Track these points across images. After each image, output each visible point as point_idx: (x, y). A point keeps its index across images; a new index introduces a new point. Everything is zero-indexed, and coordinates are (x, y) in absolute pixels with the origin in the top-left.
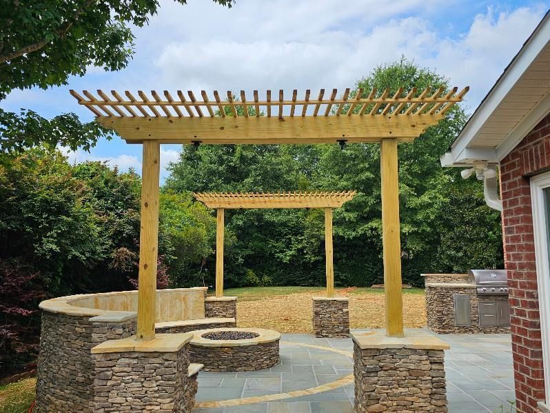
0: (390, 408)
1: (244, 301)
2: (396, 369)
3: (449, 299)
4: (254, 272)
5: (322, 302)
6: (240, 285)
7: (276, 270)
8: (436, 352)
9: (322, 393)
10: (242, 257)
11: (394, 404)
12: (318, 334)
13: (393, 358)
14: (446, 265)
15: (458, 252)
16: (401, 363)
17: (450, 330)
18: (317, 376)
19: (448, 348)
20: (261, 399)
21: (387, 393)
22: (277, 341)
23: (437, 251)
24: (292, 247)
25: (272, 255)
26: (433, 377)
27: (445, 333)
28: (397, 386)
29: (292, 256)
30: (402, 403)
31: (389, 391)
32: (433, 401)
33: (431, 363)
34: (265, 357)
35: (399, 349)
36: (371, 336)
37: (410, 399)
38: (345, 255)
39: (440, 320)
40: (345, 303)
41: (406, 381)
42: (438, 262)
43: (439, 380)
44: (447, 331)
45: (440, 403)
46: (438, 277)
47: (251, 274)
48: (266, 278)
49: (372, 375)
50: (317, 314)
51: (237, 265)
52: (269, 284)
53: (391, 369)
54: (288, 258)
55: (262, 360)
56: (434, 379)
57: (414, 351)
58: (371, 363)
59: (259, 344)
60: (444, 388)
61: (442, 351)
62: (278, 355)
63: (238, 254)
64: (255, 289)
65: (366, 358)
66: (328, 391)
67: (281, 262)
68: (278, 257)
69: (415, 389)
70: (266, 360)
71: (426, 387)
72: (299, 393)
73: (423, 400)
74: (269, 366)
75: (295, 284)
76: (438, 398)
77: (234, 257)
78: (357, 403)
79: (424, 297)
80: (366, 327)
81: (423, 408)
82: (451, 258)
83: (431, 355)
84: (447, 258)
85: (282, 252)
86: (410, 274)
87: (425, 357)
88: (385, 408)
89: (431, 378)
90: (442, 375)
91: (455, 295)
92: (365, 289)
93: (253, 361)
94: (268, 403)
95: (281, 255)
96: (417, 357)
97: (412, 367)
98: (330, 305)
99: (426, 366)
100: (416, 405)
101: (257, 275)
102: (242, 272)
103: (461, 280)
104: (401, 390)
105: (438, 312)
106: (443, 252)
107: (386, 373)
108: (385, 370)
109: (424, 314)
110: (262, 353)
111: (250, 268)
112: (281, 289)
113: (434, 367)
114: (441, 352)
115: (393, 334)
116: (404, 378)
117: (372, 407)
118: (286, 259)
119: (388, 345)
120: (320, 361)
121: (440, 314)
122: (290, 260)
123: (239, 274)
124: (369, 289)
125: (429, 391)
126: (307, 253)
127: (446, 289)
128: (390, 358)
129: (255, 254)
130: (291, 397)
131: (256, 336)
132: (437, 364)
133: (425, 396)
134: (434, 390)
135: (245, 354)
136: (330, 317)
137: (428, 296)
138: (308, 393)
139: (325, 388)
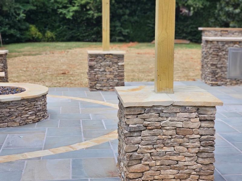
0: (153, 168)
1: (24, 55)
2: (161, 128)
3: (224, 53)
4: (36, 27)
5: (96, 56)
6: (23, 41)
7: (59, 26)
8: (208, 109)
9: (87, 148)
10: (23, 13)
11: (158, 164)
12: (92, 88)
13: (159, 116)
14: (223, 22)
15: (235, 8)
16: (168, 121)
17: (222, 83)
18: (84, 131)
19: (221, 104)
20: (19, 157)
21: (150, 153)
22: (44, 96)
23: (216, 8)
24: (75, 3)
25: (55, 11)
26: (201, 135)
27: (217, 85)
28: (162, 145)
29: (76, 12)
30: (167, 162)
31: (153, 151)
32: (200, 160)
33: (200, 120)
34: (30, 113)
35: (166, 107)
36: (137, 92)
37: (175, 158)
38: (128, 11)
39: (214, 73)
40: (121, 57)
41: (172, 140)
42: (216, 19)
43: (208, 138)
44: (219, 83)
45: (207, 161)
46: (215, 31)
47: (33, 29)
48: (49, 34)
49: (135, 134)
50: (91, 67)
51: (19, 21)
52: (51, 40)
53: (157, 128)
54: (71, 14)
55: (27, 115)
56: (203, 137)
57: (184, 108)
58: (134, 122)
59: (23, 100)
60: (212, 146)
61: (214, 107)
62: (46, 110)
63: (19, 9)
64: (38, 44)
65: (129, 117)
66: (92, 148)
67: (64, 18)
68: (61, 13)
69: (181, 147)
70: (31, 115)
71: (194, 146)
72: (62, 150)
73: (189, 159)
74: (34, 122)
75: (78, 40)
76: (205, 156)
77: (15, 12)
78: (120, 161)
79: (200, 51)
80: (142, 80)
81: (188, 167)
82: (228, 14)
83: (202, 112)
84: (224, 15)
85: (65, 7)
86: (189, 30)
87: (194, 115)
88: (148, 168)
89: (199, 136)
90: (212, 133)
91: (230, 48)
92: (146, 44)
93: (16, 117)
94: (26, 161)
95: (64, 11)
96: (186, 115)
97: (180, 125)
98: (105, 59)
99: (195, 123)
100: (181, 164)
101: (40, 31)
102: (24, 27)
103: (237, 34)
104: (166, 149)
105: (212, 65)
106: (221, 9)
107: (152, 132)
108: (150, 130)
109: (199, 67)
110: (27, 109)
111: (33, 24)
112: (64, 44)
113: (204, 124)
114: (212, 109)
115: (162, 89)
116: (170, 137)
117: (133, 167)
118: (69, 16)
119: (155, 102)
120: (90, 115)
121: (214, 67)
122: (73, 16)
123: (20, 30)
124: (149, 44)
125: (196, 150)
126: (90, 9)
127: (222, 42)
128: (155, 117)
129: (37, 9)
130: (52, 153)
131: (22, 91)
132: (207, 122)
133: (191, 155)
134: (202, 148)
135: (8, 110)
136: (105, 71)
137: (204, 50)
138: (72, 150)
139: (90, 143)
